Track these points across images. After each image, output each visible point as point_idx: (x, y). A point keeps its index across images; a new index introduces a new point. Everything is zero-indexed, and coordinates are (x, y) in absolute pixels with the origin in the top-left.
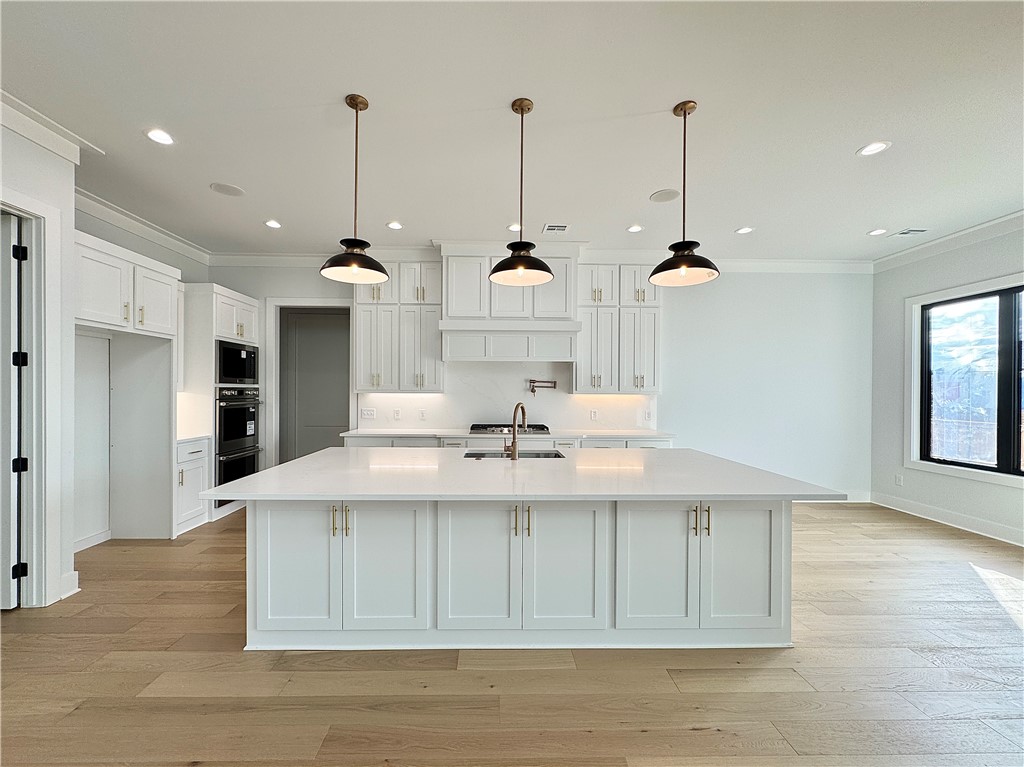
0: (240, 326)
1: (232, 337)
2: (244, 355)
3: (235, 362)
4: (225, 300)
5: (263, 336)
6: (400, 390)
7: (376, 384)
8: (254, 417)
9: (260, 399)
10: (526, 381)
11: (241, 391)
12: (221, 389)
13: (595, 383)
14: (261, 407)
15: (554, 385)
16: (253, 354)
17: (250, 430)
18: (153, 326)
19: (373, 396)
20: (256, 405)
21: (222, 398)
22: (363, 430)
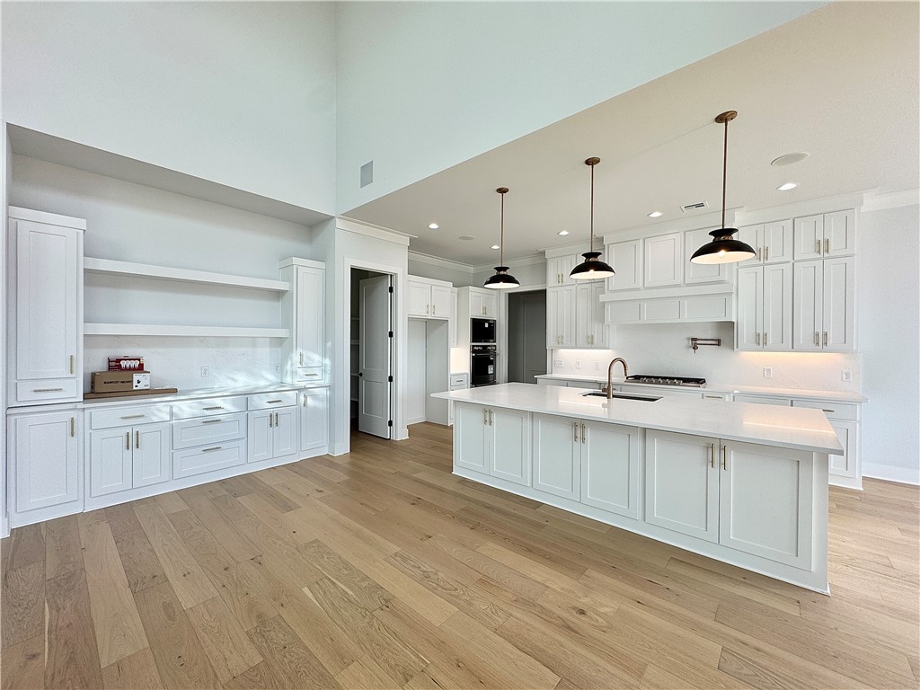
0: (485, 309)
1: (480, 315)
2: (487, 325)
3: (482, 330)
4: (476, 294)
5: (499, 314)
6: (576, 347)
7: (561, 343)
8: (492, 363)
9: (497, 352)
10: (688, 339)
11: (484, 347)
12: (473, 346)
13: (760, 341)
14: (497, 357)
15: (718, 342)
16: (493, 325)
17: (490, 370)
18: (439, 315)
19: (561, 350)
20: (495, 356)
21: (474, 351)
22: (555, 375)
